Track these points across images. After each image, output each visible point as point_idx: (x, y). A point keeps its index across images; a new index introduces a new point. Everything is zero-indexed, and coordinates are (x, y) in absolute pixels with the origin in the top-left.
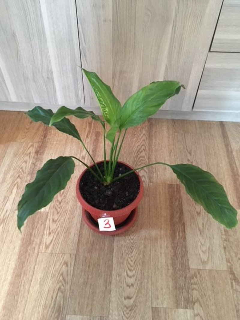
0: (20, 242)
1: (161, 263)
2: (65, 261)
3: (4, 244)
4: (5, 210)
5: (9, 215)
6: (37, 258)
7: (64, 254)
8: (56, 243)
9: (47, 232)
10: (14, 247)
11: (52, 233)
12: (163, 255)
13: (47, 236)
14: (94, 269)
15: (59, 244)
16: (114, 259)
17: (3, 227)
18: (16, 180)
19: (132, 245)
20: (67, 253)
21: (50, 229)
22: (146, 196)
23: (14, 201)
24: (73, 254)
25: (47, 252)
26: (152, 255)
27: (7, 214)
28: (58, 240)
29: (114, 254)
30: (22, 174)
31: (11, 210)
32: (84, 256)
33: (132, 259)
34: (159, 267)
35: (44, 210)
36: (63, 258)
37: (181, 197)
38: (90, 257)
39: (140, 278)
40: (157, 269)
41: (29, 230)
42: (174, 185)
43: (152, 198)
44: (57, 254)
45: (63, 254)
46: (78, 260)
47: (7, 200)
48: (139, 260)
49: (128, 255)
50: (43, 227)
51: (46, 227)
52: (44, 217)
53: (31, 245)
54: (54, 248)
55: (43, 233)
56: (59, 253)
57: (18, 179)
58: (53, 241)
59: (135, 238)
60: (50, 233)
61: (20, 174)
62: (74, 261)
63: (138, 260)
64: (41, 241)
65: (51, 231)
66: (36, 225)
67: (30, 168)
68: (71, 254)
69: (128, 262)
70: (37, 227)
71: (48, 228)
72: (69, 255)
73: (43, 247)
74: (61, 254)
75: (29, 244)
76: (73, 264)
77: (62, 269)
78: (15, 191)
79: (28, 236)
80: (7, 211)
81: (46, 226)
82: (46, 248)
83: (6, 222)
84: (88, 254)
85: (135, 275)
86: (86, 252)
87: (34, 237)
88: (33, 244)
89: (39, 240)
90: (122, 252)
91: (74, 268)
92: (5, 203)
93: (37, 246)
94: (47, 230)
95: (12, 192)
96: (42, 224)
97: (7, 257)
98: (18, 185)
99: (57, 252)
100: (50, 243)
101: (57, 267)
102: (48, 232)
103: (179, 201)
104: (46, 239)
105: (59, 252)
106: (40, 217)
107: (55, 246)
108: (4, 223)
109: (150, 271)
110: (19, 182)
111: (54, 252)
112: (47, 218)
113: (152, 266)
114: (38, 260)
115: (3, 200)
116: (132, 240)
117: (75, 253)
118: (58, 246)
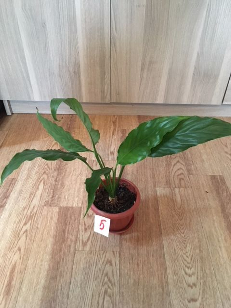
0: (52, 239)
1: (223, 258)
2: (107, 260)
3: (34, 243)
4: (32, 207)
5: (37, 211)
6: (74, 257)
7: (106, 252)
8: (94, 239)
9: (82, 227)
10: (45, 246)
11: (88, 229)
12: (223, 249)
13: (83, 232)
14: (145, 268)
15: (98, 241)
16: (166, 256)
17: (31, 224)
18: (42, 175)
19: (184, 240)
20: (109, 250)
21: (85, 225)
22: (188, 187)
23: (41, 197)
24: (117, 251)
25: (85, 250)
26: (210, 250)
27: (35, 210)
28: (97, 237)
29: (165, 249)
30: (47, 170)
31: (38, 206)
32: (130, 253)
33: (188, 254)
34: (222, 263)
35: (75, 205)
36: (105, 256)
37: (228, 188)
38: (137, 255)
39: (202, 277)
40: (220, 266)
41: (61, 227)
42: (217, 176)
43: (196, 189)
44: (97, 252)
45: (104, 251)
46: (123, 258)
47: (33, 196)
48: (196, 256)
49: (182, 251)
50: (77, 222)
51: (81, 223)
52: (77, 212)
53: (65, 242)
54: (93, 246)
55: (78, 229)
56: (99, 251)
57: (44, 174)
58: (91, 238)
59: (186, 232)
60: (86, 230)
61: (45, 170)
62: (118, 259)
63: (194, 256)
64: (77, 237)
65: (86, 226)
66: (69, 222)
67: (56, 164)
68: (114, 252)
69: (184, 258)
70: (70, 223)
71: (83, 224)
72: (112, 252)
73: (79, 245)
74: (102, 252)
75: (63, 242)
76: (118, 262)
77: (106, 269)
78: (41, 187)
79: (60, 234)
80: (34, 207)
81: (81, 221)
82: (83, 245)
83: (34, 219)
84: (135, 251)
85: (195, 273)
86: (131, 248)
87: (68, 233)
88: (67, 241)
89: (74, 236)
90: (174, 247)
91: (119, 266)
92: (31, 199)
93: (73, 243)
94: (82, 225)
95: (38, 188)
96: (76, 219)
97: (38, 257)
98: (44, 181)
99: (97, 250)
100: (88, 240)
101: (99, 266)
102: (83, 229)
103: (227, 192)
104: (82, 236)
105: (99, 249)
106: (73, 212)
107: (94, 243)
108: (32, 220)
109: (212, 268)
110: (46, 178)
111: (93, 250)
112: (80, 213)
113: (214, 262)
114: (75, 259)
115: (29, 196)
116: (183, 233)
117: (119, 250)
118: (97, 243)
